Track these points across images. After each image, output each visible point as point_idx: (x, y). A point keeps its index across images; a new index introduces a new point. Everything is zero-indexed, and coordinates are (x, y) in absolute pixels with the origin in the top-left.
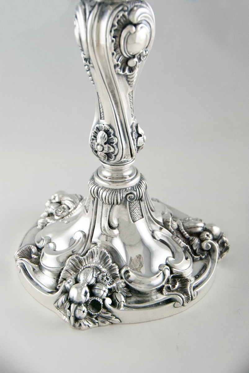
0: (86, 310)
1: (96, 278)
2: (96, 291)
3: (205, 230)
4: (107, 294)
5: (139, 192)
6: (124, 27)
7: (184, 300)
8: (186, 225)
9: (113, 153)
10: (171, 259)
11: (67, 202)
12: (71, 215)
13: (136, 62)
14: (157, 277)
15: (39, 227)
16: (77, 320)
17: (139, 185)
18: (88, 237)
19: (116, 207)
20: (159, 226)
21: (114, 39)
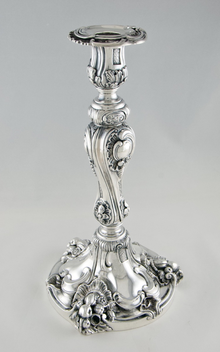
0: (89, 322)
1: (97, 301)
2: (97, 310)
3: (168, 265)
4: (104, 312)
5: (125, 243)
6: (115, 142)
7: (154, 315)
8: (156, 262)
9: (108, 219)
10: (146, 287)
11: (80, 245)
12: (82, 255)
13: (123, 163)
14: (137, 299)
15: (62, 261)
16: (83, 329)
17: (125, 239)
18: (92, 272)
19: (110, 253)
20: (138, 264)
21: (109, 150)
